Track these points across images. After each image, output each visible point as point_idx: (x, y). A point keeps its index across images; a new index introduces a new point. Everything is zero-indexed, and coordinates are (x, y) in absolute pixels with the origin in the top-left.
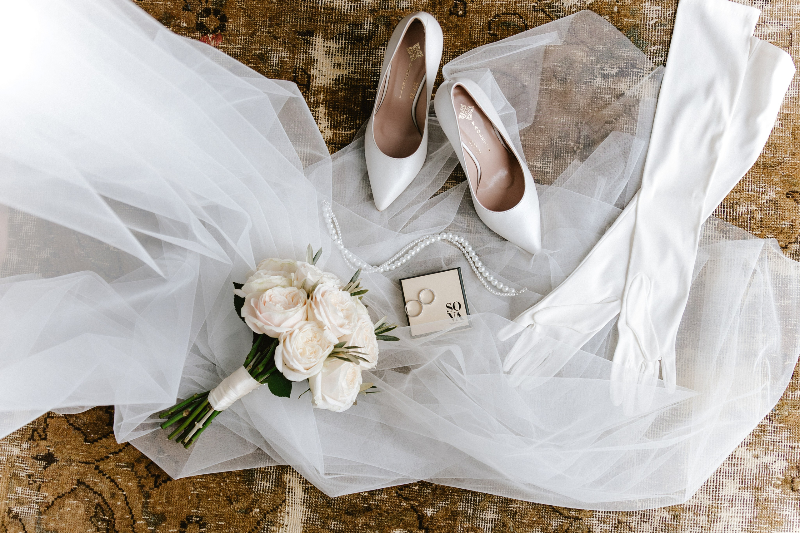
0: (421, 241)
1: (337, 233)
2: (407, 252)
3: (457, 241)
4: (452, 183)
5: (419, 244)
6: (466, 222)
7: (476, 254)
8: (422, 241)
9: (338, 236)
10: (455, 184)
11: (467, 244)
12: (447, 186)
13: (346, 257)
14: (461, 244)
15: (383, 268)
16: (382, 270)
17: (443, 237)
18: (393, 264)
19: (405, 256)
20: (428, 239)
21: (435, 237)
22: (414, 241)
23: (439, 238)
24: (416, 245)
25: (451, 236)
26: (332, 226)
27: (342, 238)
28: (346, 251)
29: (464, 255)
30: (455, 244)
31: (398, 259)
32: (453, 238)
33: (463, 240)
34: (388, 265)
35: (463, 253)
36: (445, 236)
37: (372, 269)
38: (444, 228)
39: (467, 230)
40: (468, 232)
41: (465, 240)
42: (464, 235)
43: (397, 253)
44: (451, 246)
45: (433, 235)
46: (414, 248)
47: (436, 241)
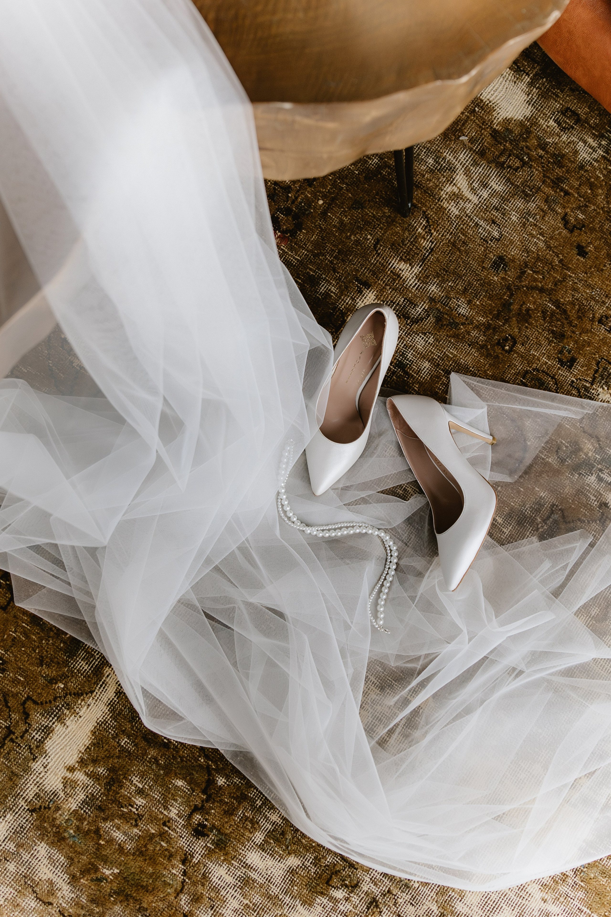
2: (340, 528)
3: (389, 546)
4: (415, 490)
5: (355, 528)
6: (407, 533)
7: (396, 563)
8: (360, 527)
11: (396, 554)
14: (391, 551)
16: (309, 531)
19: (337, 531)
21: (374, 530)
23: (376, 533)
24: (353, 527)
25: (388, 538)
28: (284, 497)
29: (386, 561)
30: (386, 548)
31: (329, 530)
32: (388, 541)
33: (395, 548)
34: (317, 530)
35: (387, 559)
36: (383, 534)
37: (299, 525)
38: (387, 528)
39: (405, 541)
40: (405, 543)
41: (397, 550)
42: (400, 544)
43: (331, 525)
44: (382, 547)
45: (373, 527)
46: (349, 529)
47: (372, 534)
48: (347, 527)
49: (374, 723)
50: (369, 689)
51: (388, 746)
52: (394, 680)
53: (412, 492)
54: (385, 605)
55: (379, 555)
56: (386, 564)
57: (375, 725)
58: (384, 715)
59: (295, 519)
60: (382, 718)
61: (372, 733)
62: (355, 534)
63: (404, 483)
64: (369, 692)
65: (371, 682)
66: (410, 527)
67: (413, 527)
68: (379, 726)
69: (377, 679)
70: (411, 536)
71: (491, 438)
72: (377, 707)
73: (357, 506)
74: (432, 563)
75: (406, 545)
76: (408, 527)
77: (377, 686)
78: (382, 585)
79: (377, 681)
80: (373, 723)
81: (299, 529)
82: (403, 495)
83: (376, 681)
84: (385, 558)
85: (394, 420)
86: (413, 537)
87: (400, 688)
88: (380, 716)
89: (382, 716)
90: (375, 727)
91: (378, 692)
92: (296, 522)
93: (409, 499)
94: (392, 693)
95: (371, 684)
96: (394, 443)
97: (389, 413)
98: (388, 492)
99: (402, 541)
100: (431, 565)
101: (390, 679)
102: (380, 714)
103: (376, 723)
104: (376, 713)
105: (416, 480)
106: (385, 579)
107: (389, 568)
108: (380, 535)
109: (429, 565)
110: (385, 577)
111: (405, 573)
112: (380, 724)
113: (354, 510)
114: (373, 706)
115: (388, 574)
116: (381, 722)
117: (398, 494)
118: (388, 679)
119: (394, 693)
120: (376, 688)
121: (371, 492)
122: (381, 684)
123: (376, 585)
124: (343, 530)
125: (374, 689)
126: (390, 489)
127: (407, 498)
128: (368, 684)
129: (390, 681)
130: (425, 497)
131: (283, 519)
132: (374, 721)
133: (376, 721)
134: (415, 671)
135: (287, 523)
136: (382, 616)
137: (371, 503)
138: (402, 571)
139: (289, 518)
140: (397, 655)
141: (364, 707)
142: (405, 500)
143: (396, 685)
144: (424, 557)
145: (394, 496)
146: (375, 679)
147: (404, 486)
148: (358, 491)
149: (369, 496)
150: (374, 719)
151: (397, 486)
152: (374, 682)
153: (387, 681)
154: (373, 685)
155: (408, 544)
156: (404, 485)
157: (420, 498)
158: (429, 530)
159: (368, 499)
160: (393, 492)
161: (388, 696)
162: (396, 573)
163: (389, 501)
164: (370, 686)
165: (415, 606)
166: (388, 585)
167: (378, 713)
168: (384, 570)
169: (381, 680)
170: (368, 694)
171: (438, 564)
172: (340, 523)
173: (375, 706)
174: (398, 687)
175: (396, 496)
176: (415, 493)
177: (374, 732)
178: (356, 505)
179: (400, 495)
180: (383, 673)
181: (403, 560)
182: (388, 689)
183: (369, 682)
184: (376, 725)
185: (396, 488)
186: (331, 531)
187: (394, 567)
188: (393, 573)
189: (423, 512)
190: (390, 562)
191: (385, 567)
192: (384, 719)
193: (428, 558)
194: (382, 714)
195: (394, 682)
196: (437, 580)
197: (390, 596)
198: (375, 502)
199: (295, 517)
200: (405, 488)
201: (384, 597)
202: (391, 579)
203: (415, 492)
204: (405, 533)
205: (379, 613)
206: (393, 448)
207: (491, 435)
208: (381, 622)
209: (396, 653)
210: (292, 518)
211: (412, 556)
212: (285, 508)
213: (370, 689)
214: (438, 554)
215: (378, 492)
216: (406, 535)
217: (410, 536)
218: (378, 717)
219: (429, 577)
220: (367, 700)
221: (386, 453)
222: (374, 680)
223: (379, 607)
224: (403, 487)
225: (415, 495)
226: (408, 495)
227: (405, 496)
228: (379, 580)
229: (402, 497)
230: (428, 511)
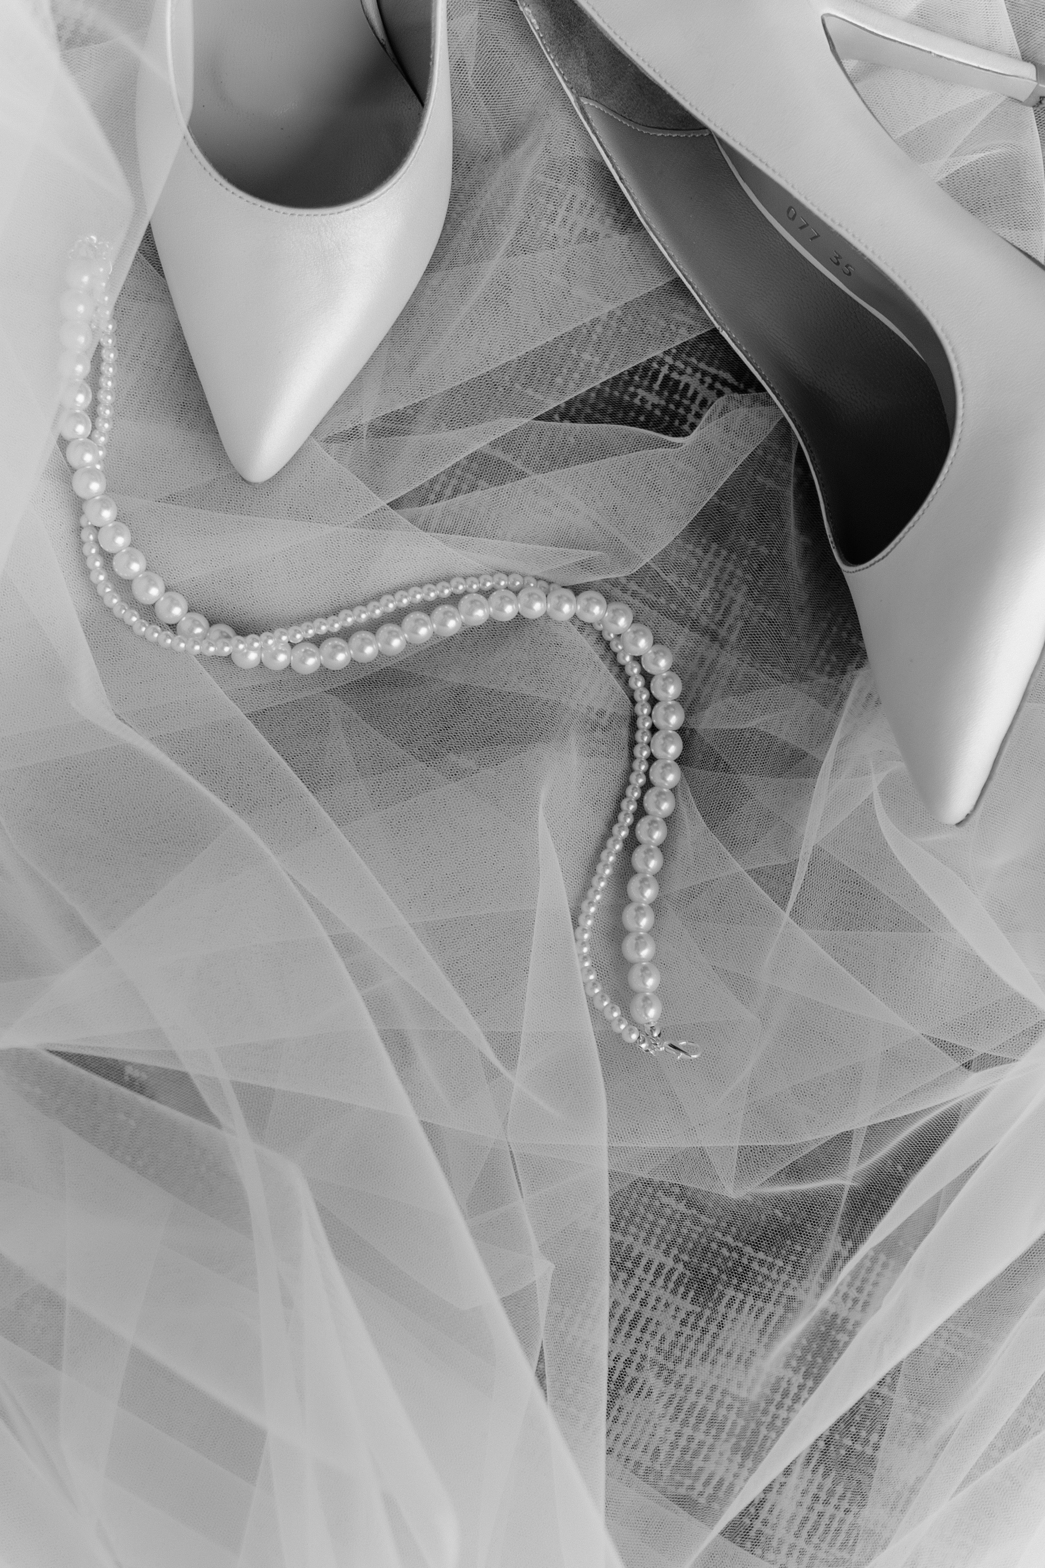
0: (480, 592)
1: (93, 412)
2: (397, 617)
3: (637, 659)
4: (715, 378)
5: (464, 603)
6: (711, 583)
7: (681, 731)
8: (487, 594)
9: (94, 428)
10: (727, 390)
11: (673, 690)
12: (687, 386)
13: (97, 541)
14: (648, 677)
15: (261, 649)
16: (253, 656)
17: (587, 609)
18: (312, 648)
19: (384, 631)
20: (517, 593)
21: (553, 598)
22: (448, 579)
23: (567, 609)
24: (455, 599)
25: (622, 622)
26: (81, 369)
27: (108, 446)
28: (107, 514)
29: (633, 727)
30: (622, 668)
31: (346, 634)
32: (628, 637)
33: (663, 663)
34: (292, 645)
35: (634, 718)
36: (597, 610)
37: (204, 637)
38: (613, 576)
39: (704, 620)
40: (705, 631)
41: (672, 669)
42: (684, 638)
43: (351, 607)
44: (604, 667)
45: (547, 584)
46: (439, 611)
47: (546, 617)
48: (428, 608)
49: (690, 1439)
50: (643, 1303)
51: (765, 1523)
52: (746, 1242)
53: (704, 392)
54: (655, 931)
55: (597, 706)
56: (633, 743)
57: (694, 1446)
58: (728, 1400)
59: (177, 611)
60: (723, 1412)
61: (688, 1482)
62: (468, 633)
63: (659, 353)
64: (647, 1312)
65: (647, 1269)
66: (717, 554)
67: (731, 551)
68: (712, 1448)
69: (675, 1251)
70: (730, 592)
71: (1029, 71)
72: (691, 1372)
73: (460, 498)
74: (844, 697)
75: (714, 637)
76: (710, 557)
77: (678, 1283)
78: (632, 843)
79: (677, 1260)
80: (683, 1442)
81: (200, 656)
82: (665, 410)
83: (669, 1263)
84: (624, 710)
85: (562, 56)
86: (740, 599)
87: (781, 1270)
88: (712, 1407)
89: (720, 1403)
90: (695, 1455)
91: (687, 1306)
92: (185, 625)
93: (693, 426)
94: (750, 1300)
95: (650, 1277)
96: (583, 174)
97: (533, 22)
98: (593, 407)
99: (694, 625)
100: (840, 706)
101: (729, 1240)
102: (709, 1398)
103: (700, 1436)
104: (692, 1397)
105: (715, 331)
106: (640, 812)
107: (651, 759)
108: (588, 618)
109: (828, 713)
110: (640, 802)
111: (727, 769)
112: (716, 1437)
113: (449, 522)
114: (672, 1372)
115: (648, 785)
116: (721, 1429)
117: (640, 410)
118: (721, 1244)
119: (757, 1296)
120: (674, 1292)
121: (514, 423)
122: (696, 1270)
123: (602, 846)
124: (409, 621)
125: (666, 1296)
126: (599, 392)
127: (684, 421)
128: (635, 1282)
129: (731, 1249)
130: (768, 402)
131: (122, 621)
132: (688, 1431)
133: (696, 1428)
134: (837, 1201)
135: (143, 637)
136: (650, 982)
137: (521, 475)
138: (716, 763)
139: (149, 612)
140: (741, 1149)
141: (634, 1380)
142: (676, 434)
143: (762, 1263)
144: (803, 678)
145: (623, 422)
146: (666, 1253)
147: (665, 370)
148: (451, 426)
149: (505, 442)
150: (684, 1424)
151: (632, 373)
152: (661, 1266)
153: (716, 1254)
154: (660, 1282)
155: (723, 632)
156: (661, 363)
157: (743, 411)
158: (806, 550)
159: (508, 458)
160: (618, 404)
161: (732, 1314)
162: (685, 774)
163: (604, 451)
164: (646, 1286)
165: (794, 913)
166: (658, 835)
167: (699, 1393)
168: (631, 770)
169: (692, 1254)
170: (642, 1322)
171: (872, 700)
172: (393, 592)
173: (681, 1369)
174: (771, 1267)
175: (634, 423)
176: (720, 394)
177: (696, 1478)
178: (456, 492)
179: (650, 415)
180: (696, 1222)
181: (708, 713)
182: (727, 1285)
183: (639, 1272)
184: (701, 1444)
185: (628, 384)
186: (356, 639)
187: (674, 749)
188: (672, 778)
189: (768, 475)
190: (654, 729)
191: (632, 757)
192: (732, 1416)
193: (824, 679)
194: (717, 1396)
195: (748, 1250)
196: (875, 781)
197: (678, 884)
198: (540, 469)
199: (174, 603)
200: (667, 378)
201: (649, 893)
202: (666, 807)
203: (717, 387)
204: (701, 587)
205: (635, 975)
206: (581, 196)
207: (1025, 58)
208: (652, 1013)
209: (737, 1143)
210: (161, 610)
211: (751, 685)
212: (118, 565)
213: (651, 1301)
214: (864, 656)
215: (548, 417)
216: (705, 594)
217: (722, 595)
218: (704, 1410)
219: (837, 763)
220: (642, 1348)
221: (554, 229)
222: (659, 1258)
223: (629, 944)
224: (657, 373)
225: (720, 402)
226: (688, 409)
227: (674, 416)
228: (614, 820)
229: (661, 420)
230: (792, 467)
